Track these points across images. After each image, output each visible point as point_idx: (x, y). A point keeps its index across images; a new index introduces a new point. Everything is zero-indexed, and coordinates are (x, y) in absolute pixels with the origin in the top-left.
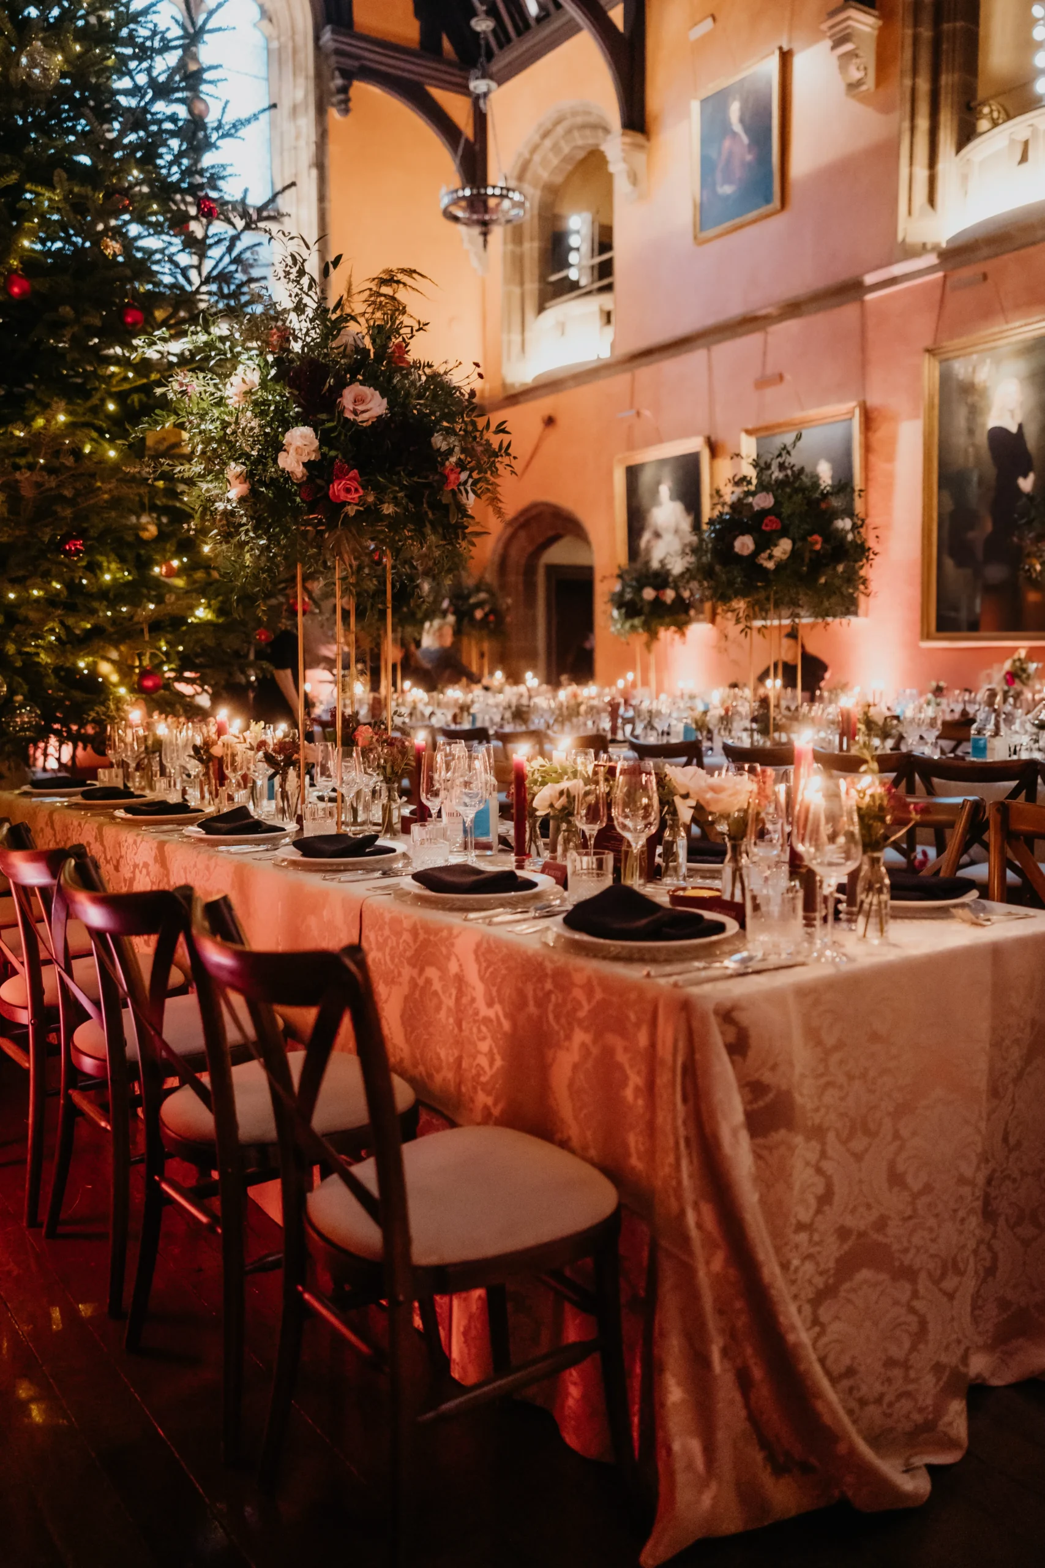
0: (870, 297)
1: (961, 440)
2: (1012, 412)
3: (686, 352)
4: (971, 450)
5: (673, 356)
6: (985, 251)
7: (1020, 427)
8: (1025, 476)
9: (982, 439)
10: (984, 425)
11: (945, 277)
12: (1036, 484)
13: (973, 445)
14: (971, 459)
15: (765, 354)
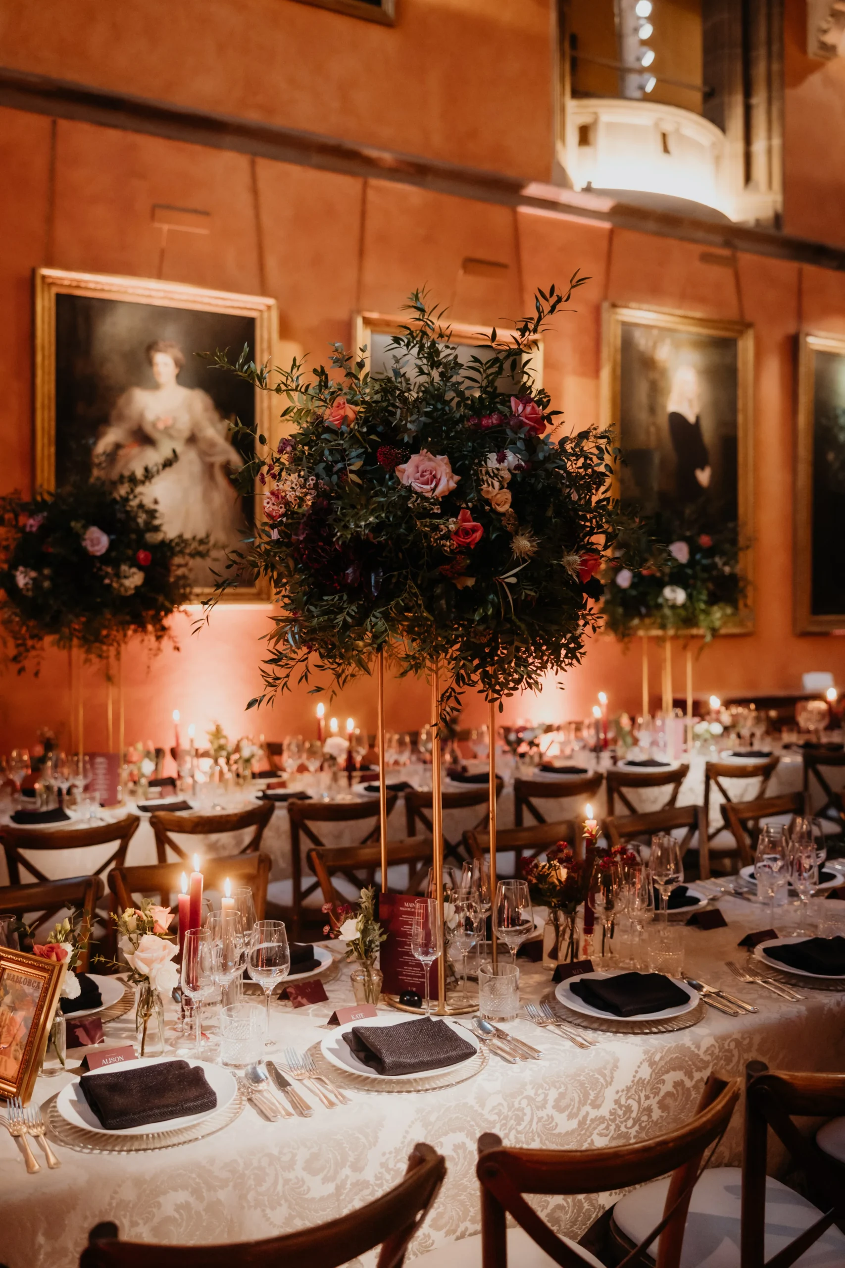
0: (525, 210)
1: (642, 416)
2: (690, 401)
3: (206, 144)
4: (652, 429)
5: (169, 138)
6: (651, 225)
7: (698, 418)
8: (703, 469)
9: (663, 422)
10: (664, 407)
11: (612, 232)
12: (713, 477)
13: (654, 424)
14: (653, 438)
15: (363, 214)
